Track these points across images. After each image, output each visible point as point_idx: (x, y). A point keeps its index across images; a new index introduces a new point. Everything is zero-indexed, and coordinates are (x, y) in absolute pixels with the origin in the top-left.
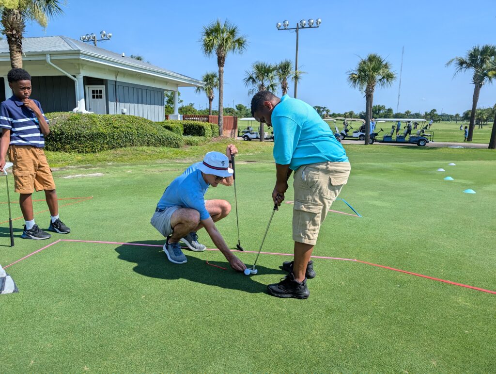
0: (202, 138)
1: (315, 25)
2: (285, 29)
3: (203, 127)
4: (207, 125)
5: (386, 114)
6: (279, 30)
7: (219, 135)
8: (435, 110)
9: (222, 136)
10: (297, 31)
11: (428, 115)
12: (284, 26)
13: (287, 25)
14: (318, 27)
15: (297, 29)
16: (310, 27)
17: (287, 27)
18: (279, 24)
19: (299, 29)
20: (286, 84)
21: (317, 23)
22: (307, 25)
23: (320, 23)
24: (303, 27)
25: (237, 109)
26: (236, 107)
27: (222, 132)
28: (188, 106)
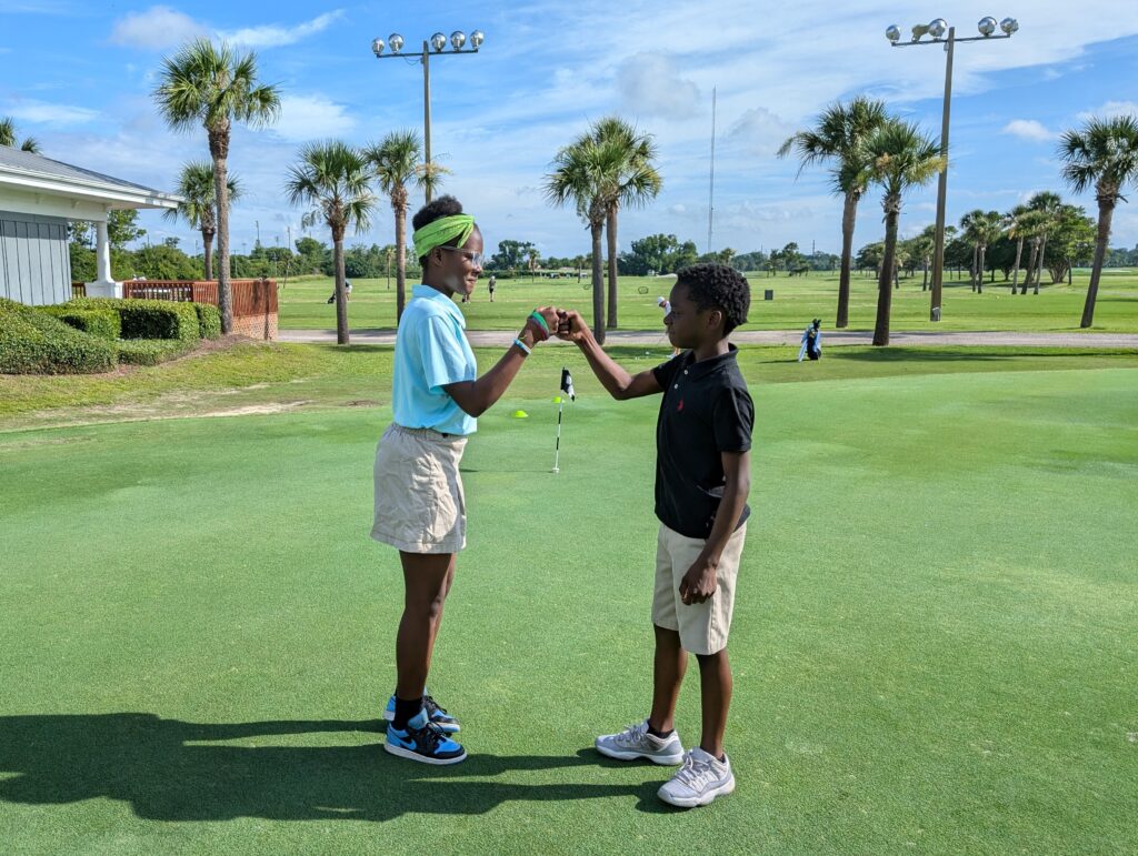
0: (170, 344)
1: (468, 46)
2: (396, 55)
3: (173, 315)
4: (183, 310)
5: (681, 256)
6: (378, 56)
7: (224, 330)
8: (793, 246)
9: (230, 333)
10: (424, 61)
11: (780, 256)
12: (392, 46)
13: (400, 46)
14: (476, 51)
15: (424, 57)
16: (458, 52)
17: (398, 51)
18: (381, 42)
19: (430, 57)
20: (403, 196)
21: (473, 41)
22: (449, 47)
23: (480, 41)
24: (439, 52)
25: (300, 250)
26: (297, 244)
27: (229, 324)
28: (160, 247)
